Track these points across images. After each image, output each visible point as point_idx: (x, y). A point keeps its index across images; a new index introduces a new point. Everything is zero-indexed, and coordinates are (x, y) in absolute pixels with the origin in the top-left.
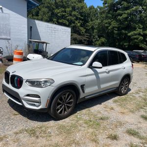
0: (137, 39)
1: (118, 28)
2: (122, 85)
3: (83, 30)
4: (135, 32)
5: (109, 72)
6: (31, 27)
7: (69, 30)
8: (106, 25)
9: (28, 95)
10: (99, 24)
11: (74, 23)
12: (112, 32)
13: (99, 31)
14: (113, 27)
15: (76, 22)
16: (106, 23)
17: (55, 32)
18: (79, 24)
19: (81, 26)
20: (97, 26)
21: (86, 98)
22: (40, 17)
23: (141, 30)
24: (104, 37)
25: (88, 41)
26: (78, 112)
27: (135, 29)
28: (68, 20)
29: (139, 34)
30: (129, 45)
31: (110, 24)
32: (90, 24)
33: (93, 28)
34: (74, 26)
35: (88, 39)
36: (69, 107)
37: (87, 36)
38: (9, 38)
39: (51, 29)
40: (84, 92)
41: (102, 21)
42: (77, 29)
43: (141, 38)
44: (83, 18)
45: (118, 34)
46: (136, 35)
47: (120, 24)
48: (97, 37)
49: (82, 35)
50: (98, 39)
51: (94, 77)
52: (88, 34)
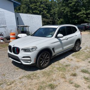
0: (82, 17)
1: (70, 11)
2: (76, 45)
3: (48, 15)
4: (81, 13)
5: (67, 39)
6: (18, 18)
7: (40, 16)
8: (62, 11)
9: (24, 57)
10: (58, 10)
11: (43, 12)
12: (67, 14)
13: (59, 15)
14: (67, 11)
15: (44, 11)
16: (62, 10)
17: (32, 19)
18: (46, 12)
19: (47, 13)
20: (57, 12)
21: (56, 55)
22: (21, 11)
23: (85, 11)
24: (62, 18)
25: (52, 22)
26: (52, 64)
27: (80, 11)
28: (39, 11)
29: (84, 14)
30: (78, 21)
31: (65, 9)
32: (52, 11)
33: (54, 14)
34: (43, 14)
35: (52, 21)
36: (47, 62)
38: (5, 26)
39: (29, 17)
40: (54, 52)
41: (60, 8)
42: (45, 15)
43: (85, 16)
44: (47, 8)
45: (70, 15)
46: (81, 14)
47: (71, 9)
48: (58, 18)
49: (48, 18)
50: (59, 20)
51: (59, 43)
52: (52, 18)
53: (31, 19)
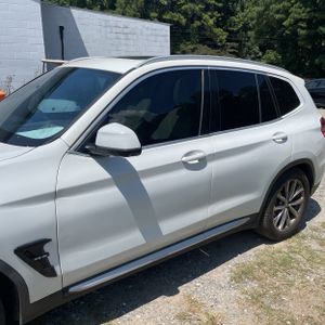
1: (309, 22)
3: (222, 35)
8: (277, 16)
10: (260, 15)
11: (200, 18)
12: (295, 33)
13: (260, 34)
14: (297, 21)
15: (206, 16)
16: (278, 12)
18: (211, 22)
19: (217, 24)
20: (254, 22)
24: (274, 49)
28: (185, 13)
31: (287, 12)
32: (238, 19)
33: (246, 28)
34: (199, 27)
37: (232, 48)
41: (267, 8)
42: (208, 34)
44: (220, 5)
45: (308, 38)
47: (315, 11)
48: (256, 49)
49: (219, 47)
50: (260, 54)
52: (235, 45)
53: (122, 36)
